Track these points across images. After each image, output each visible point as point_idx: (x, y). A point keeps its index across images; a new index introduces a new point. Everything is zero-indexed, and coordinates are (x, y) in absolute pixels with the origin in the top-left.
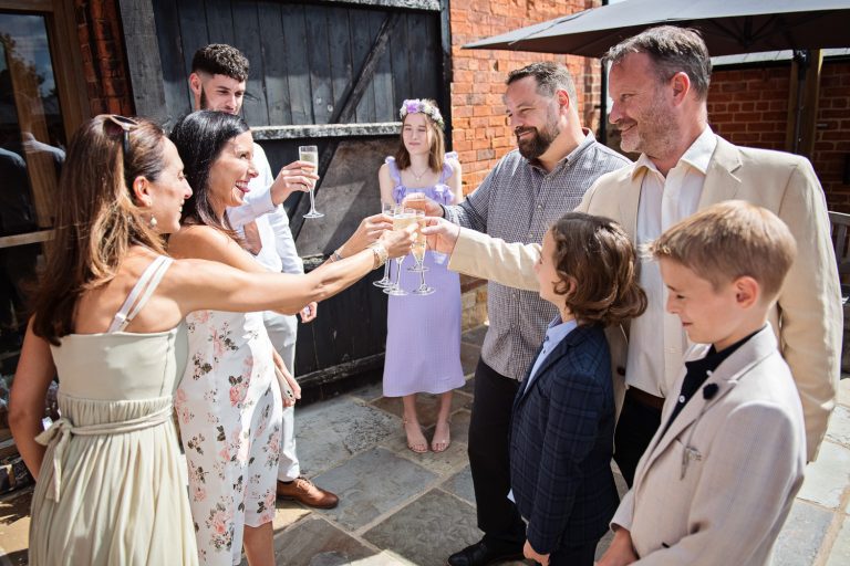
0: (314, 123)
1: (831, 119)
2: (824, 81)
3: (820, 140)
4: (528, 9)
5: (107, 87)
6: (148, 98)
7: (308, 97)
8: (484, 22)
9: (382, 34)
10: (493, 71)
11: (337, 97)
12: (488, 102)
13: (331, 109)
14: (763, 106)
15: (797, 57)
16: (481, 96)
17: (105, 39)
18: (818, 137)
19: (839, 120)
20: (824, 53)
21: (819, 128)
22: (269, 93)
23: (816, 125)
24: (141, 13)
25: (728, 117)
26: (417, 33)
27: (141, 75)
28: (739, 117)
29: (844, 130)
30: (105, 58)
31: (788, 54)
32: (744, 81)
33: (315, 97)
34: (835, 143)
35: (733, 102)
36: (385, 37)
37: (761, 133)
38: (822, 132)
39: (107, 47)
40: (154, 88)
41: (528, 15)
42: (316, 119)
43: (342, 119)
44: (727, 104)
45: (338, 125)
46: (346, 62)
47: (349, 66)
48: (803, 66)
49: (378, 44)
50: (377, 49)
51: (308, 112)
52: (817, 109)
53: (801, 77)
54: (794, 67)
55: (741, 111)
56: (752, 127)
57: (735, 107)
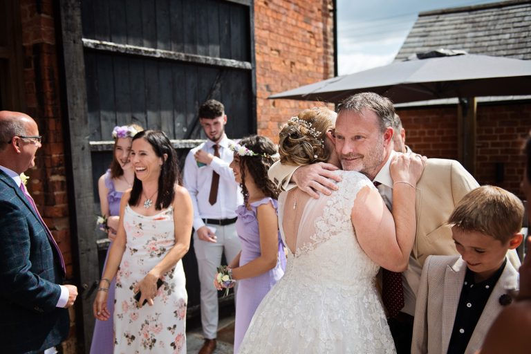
0: (175, 139)
1: (484, 141)
2: (479, 117)
3: (479, 155)
4: (291, 67)
5: (48, 111)
6: (77, 119)
7: (172, 121)
8: (267, 75)
9: (217, 83)
10: (272, 107)
11: (189, 122)
12: (269, 127)
13: (185, 130)
14: (441, 133)
15: (461, 102)
16: (266, 123)
17: (50, 80)
18: (477, 153)
19: (489, 142)
20: (478, 100)
21: (478, 147)
22: (148, 119)
23: (476, 145)
24: (77, 64)
25: (419, 140)
26: (237, 83)
27: (74, 104)
28: (426, 139)
29: (493, 148)
30: (49, 91)
31: (455, 101)
32: (427, 116)
33: (176, 121)
34: (488, 156)
35: (421, 129)
36: (219, 85)
37: (440, 150)
38: (479, 149)
39: (51, 85)
40: (82, 113)
41: (291, 71)
42: (177, 137)
43: (192, 136)
44: (418, 131)
45: (191, 141)
46: (195, 100)
47: (197, 103)
48: (465, 107)
49: (215, 89)
50: (214, 92)
51: (171, 132)
52: (476, 135)
53: (464, 114)
54: (460, 109)
55: (427, 136)
56: (435, 146)
57: (422, 133)
